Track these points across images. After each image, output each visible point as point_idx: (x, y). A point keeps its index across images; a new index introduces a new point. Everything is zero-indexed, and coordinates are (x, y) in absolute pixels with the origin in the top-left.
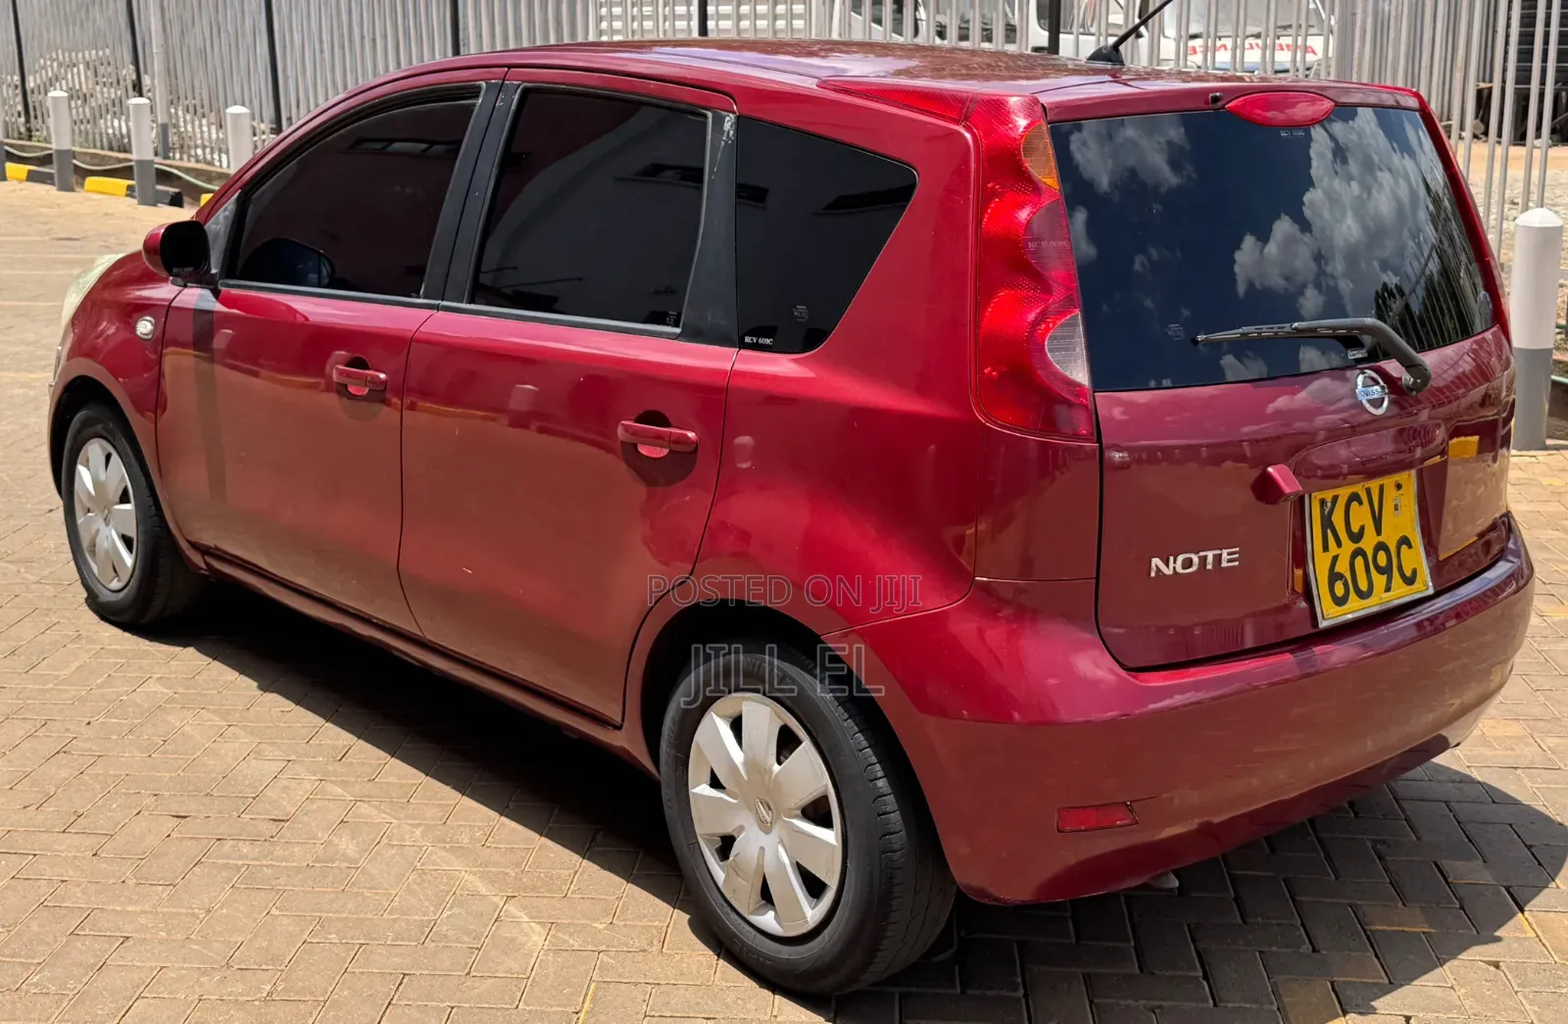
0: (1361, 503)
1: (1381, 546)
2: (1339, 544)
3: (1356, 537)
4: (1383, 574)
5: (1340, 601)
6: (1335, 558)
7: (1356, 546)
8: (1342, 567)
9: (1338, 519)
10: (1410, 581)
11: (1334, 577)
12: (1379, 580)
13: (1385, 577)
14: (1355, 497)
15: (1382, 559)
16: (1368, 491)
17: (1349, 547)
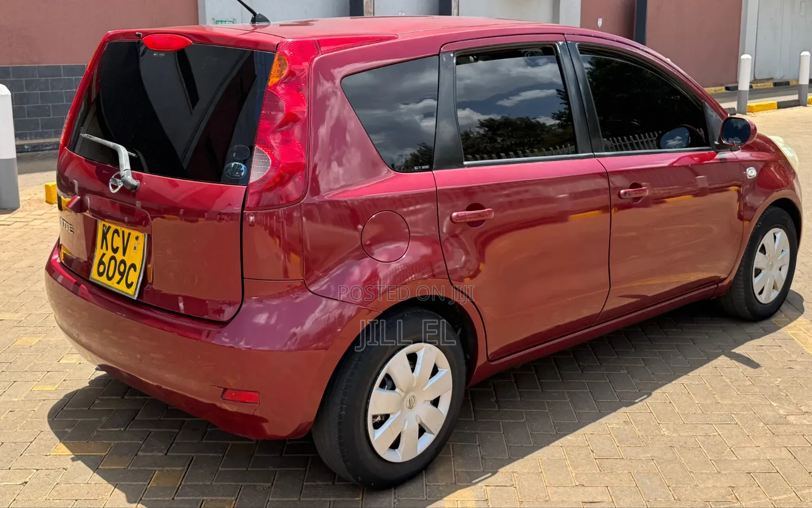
0: (119, 236)
1: (123, 262)
2: (107, 249)
3: (115, 250)
4: (120, 275)
5: (100, 274)
6: (104, 254)
7: (113, 254)
8: (106, 260)
9: (109, 236)
10: (129, 286)
11: (101, 263)
12: (117, 277)
13: (120, 277)
14: (116, 231)
15: (122, 269)
16: (123, 232)
17: (110, 253)
